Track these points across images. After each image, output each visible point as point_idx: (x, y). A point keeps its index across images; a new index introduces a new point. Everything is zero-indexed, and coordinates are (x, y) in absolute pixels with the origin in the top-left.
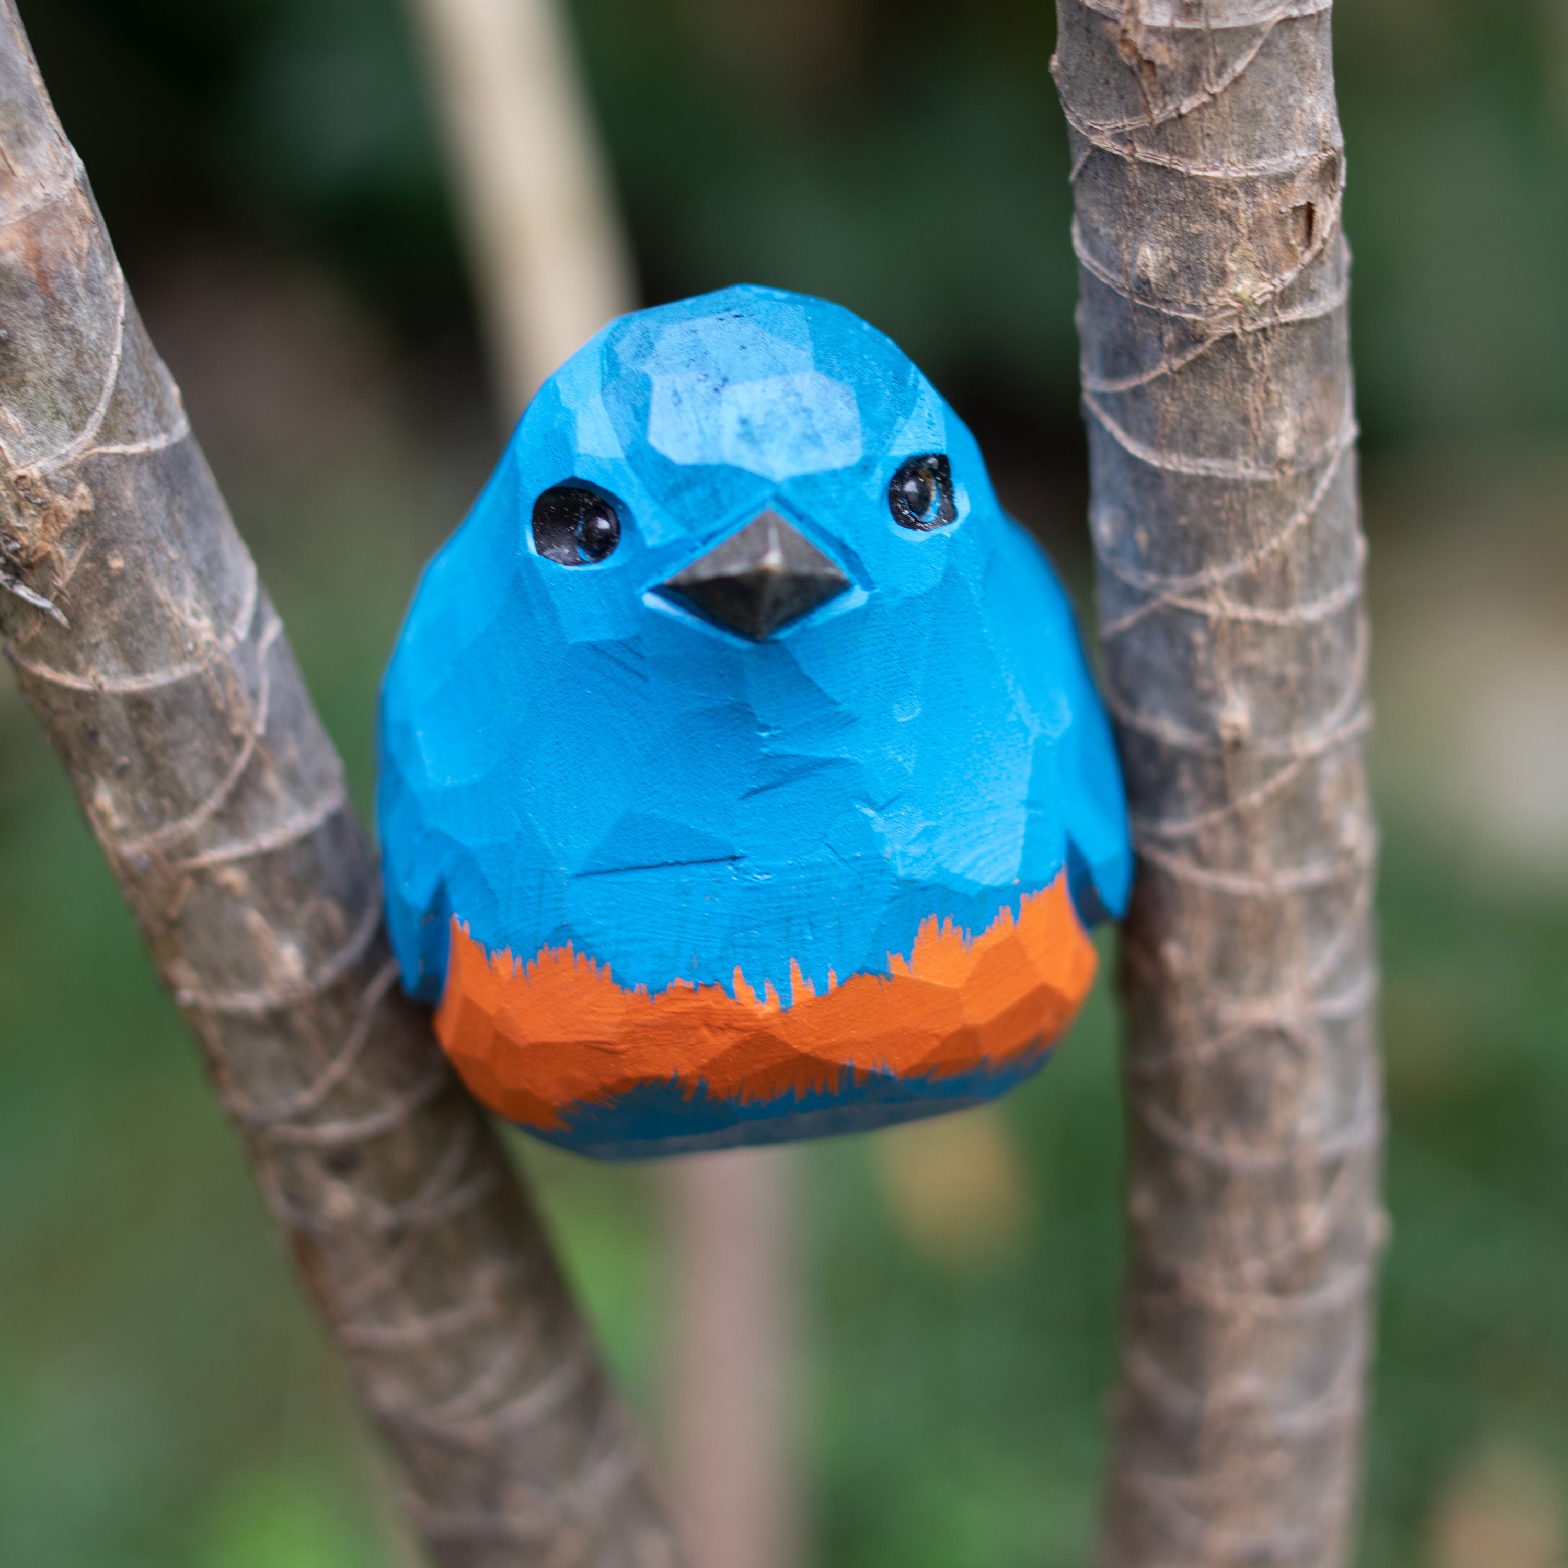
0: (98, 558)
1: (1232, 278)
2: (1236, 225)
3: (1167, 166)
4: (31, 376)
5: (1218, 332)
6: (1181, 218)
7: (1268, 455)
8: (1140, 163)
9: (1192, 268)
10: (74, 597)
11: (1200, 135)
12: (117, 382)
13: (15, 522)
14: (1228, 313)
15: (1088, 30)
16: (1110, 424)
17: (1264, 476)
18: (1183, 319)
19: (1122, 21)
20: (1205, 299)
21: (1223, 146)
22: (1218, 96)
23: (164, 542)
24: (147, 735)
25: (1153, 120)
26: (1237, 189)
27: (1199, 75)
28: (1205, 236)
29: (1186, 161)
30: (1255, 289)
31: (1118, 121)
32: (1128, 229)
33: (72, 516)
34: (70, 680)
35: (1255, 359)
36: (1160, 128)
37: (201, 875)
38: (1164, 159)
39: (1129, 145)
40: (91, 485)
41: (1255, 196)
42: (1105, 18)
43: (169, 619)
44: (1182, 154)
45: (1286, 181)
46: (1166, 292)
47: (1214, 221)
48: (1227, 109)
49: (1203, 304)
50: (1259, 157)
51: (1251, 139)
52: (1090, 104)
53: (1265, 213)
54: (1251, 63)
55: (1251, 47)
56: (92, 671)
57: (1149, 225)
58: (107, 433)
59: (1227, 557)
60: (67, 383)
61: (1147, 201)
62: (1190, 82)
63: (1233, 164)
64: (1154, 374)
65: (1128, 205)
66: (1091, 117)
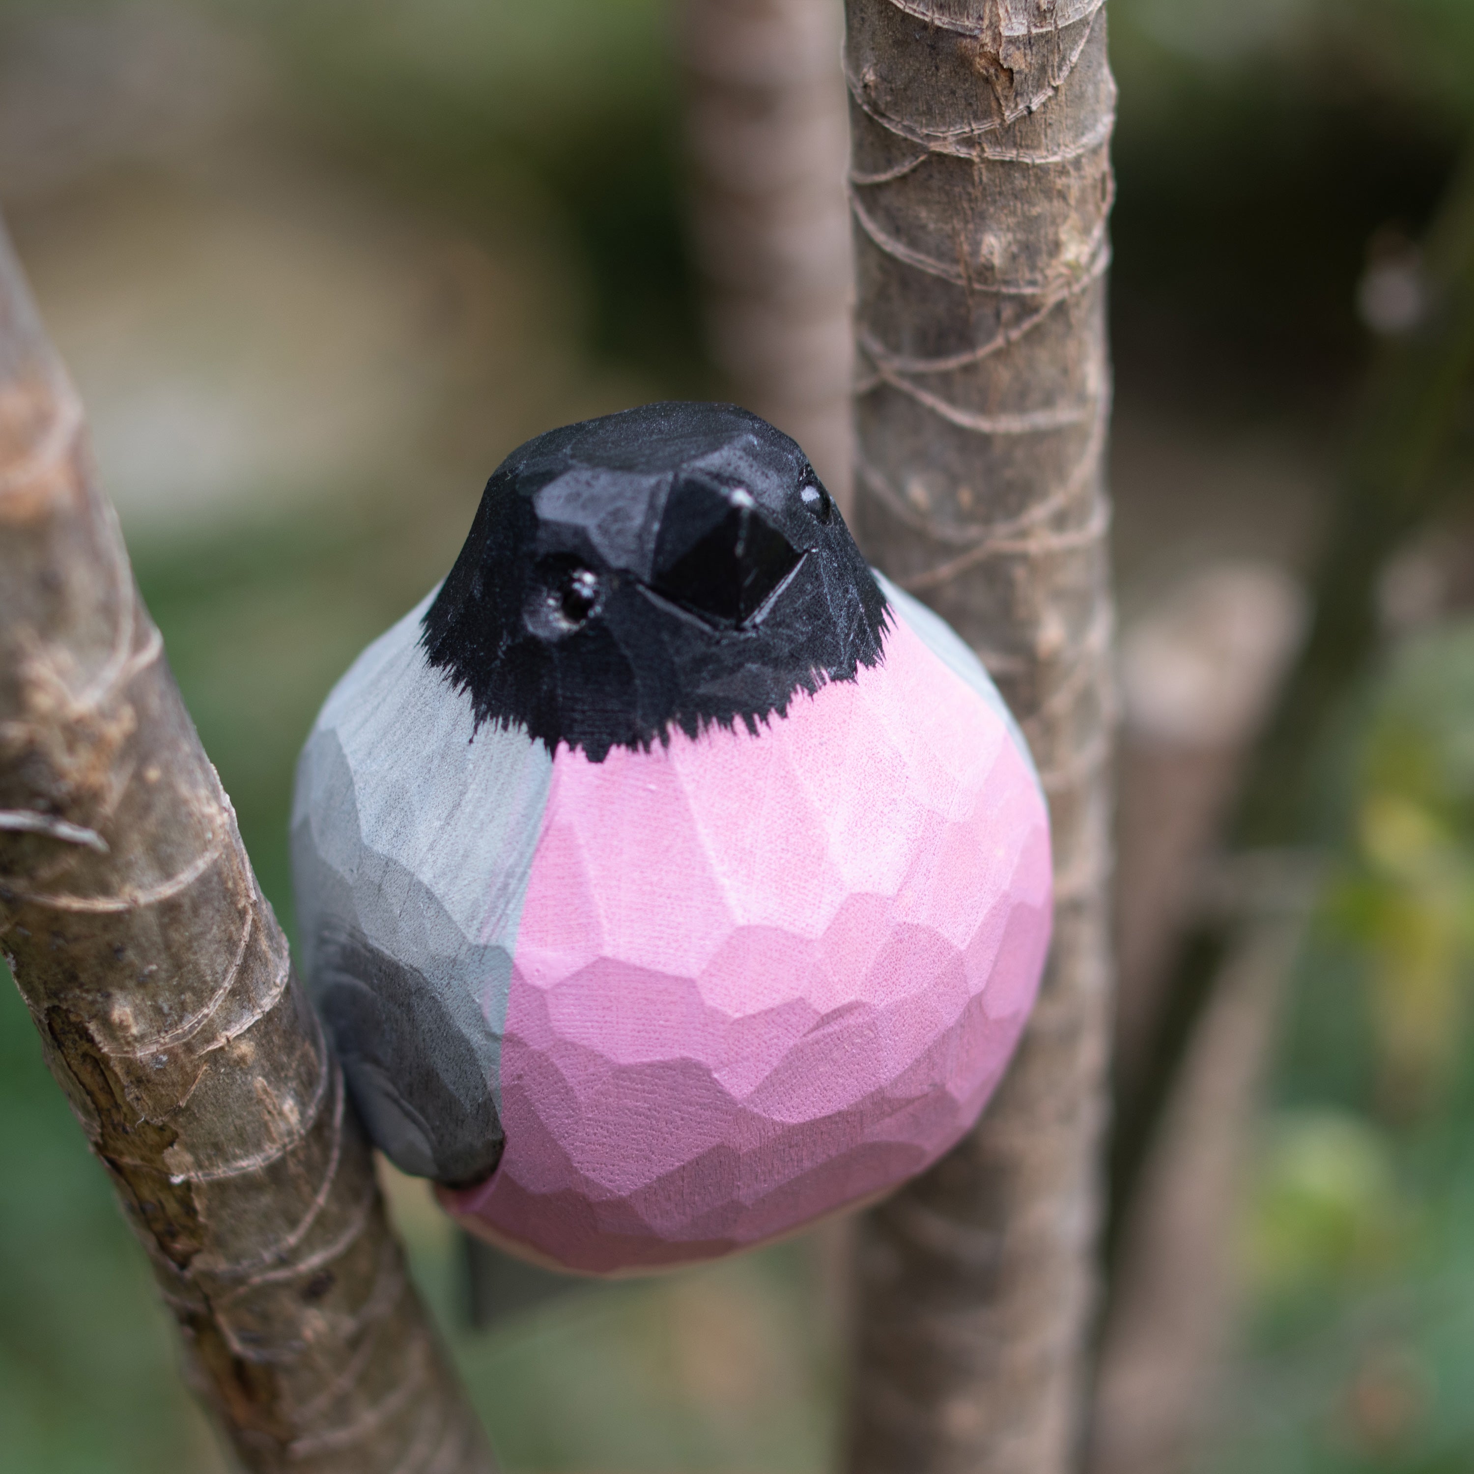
0: (139, 774)
1: (1063, 248)
2: (1067, 200)
3: (1015, 160)
5: (1052, 299)
6: (1023, 204)
7: (1081, 396)
8: (987, 162)
9: (1031, 247)
11: (1043, 126)
14: (1060, 281)
15: (933, 47)
16: (931, 400)
17: (1076, 416)
18: (1022, 295)
19: (981, 36)
20: (1042, 271)
21: (1060, 132)
22: (1059, 88)
23: (178, 739)
24: (175, 936)
25: (1003, 120)
26: (1069, 168)
27: (1046, 72)
28: (1043, 216)
29: (1031, 152)
30: (1079, 253)
31: (964, 126)
32: (967, 222)
33: (119, 741)
34: (103, 905)
35: (1075, 315)
36: (1009, 127)
37: (215, 1057)
38: (1011, 154)
39: (977, 147)
40: (133, 704)
41: (1081, 170)
43: (190, 814)
44: (1028, 147)
45: (1097, 150)
46: (1008, 274)
47: (1051, 201)
48: (1063, 98)
49: (1040, 277)
50: (1083, 134)
51: (1077, 119)
52: (929, 112)
53: (1085, 183)
54: (1082, 52)
55: (1082, 37)
56: (127, 889)
57: (992, 216)
61: (990, 195)
62: (1039, 80)
63: (1066, 146)
64: (989, 349)
65: (970, 201)
66: (927, 126)
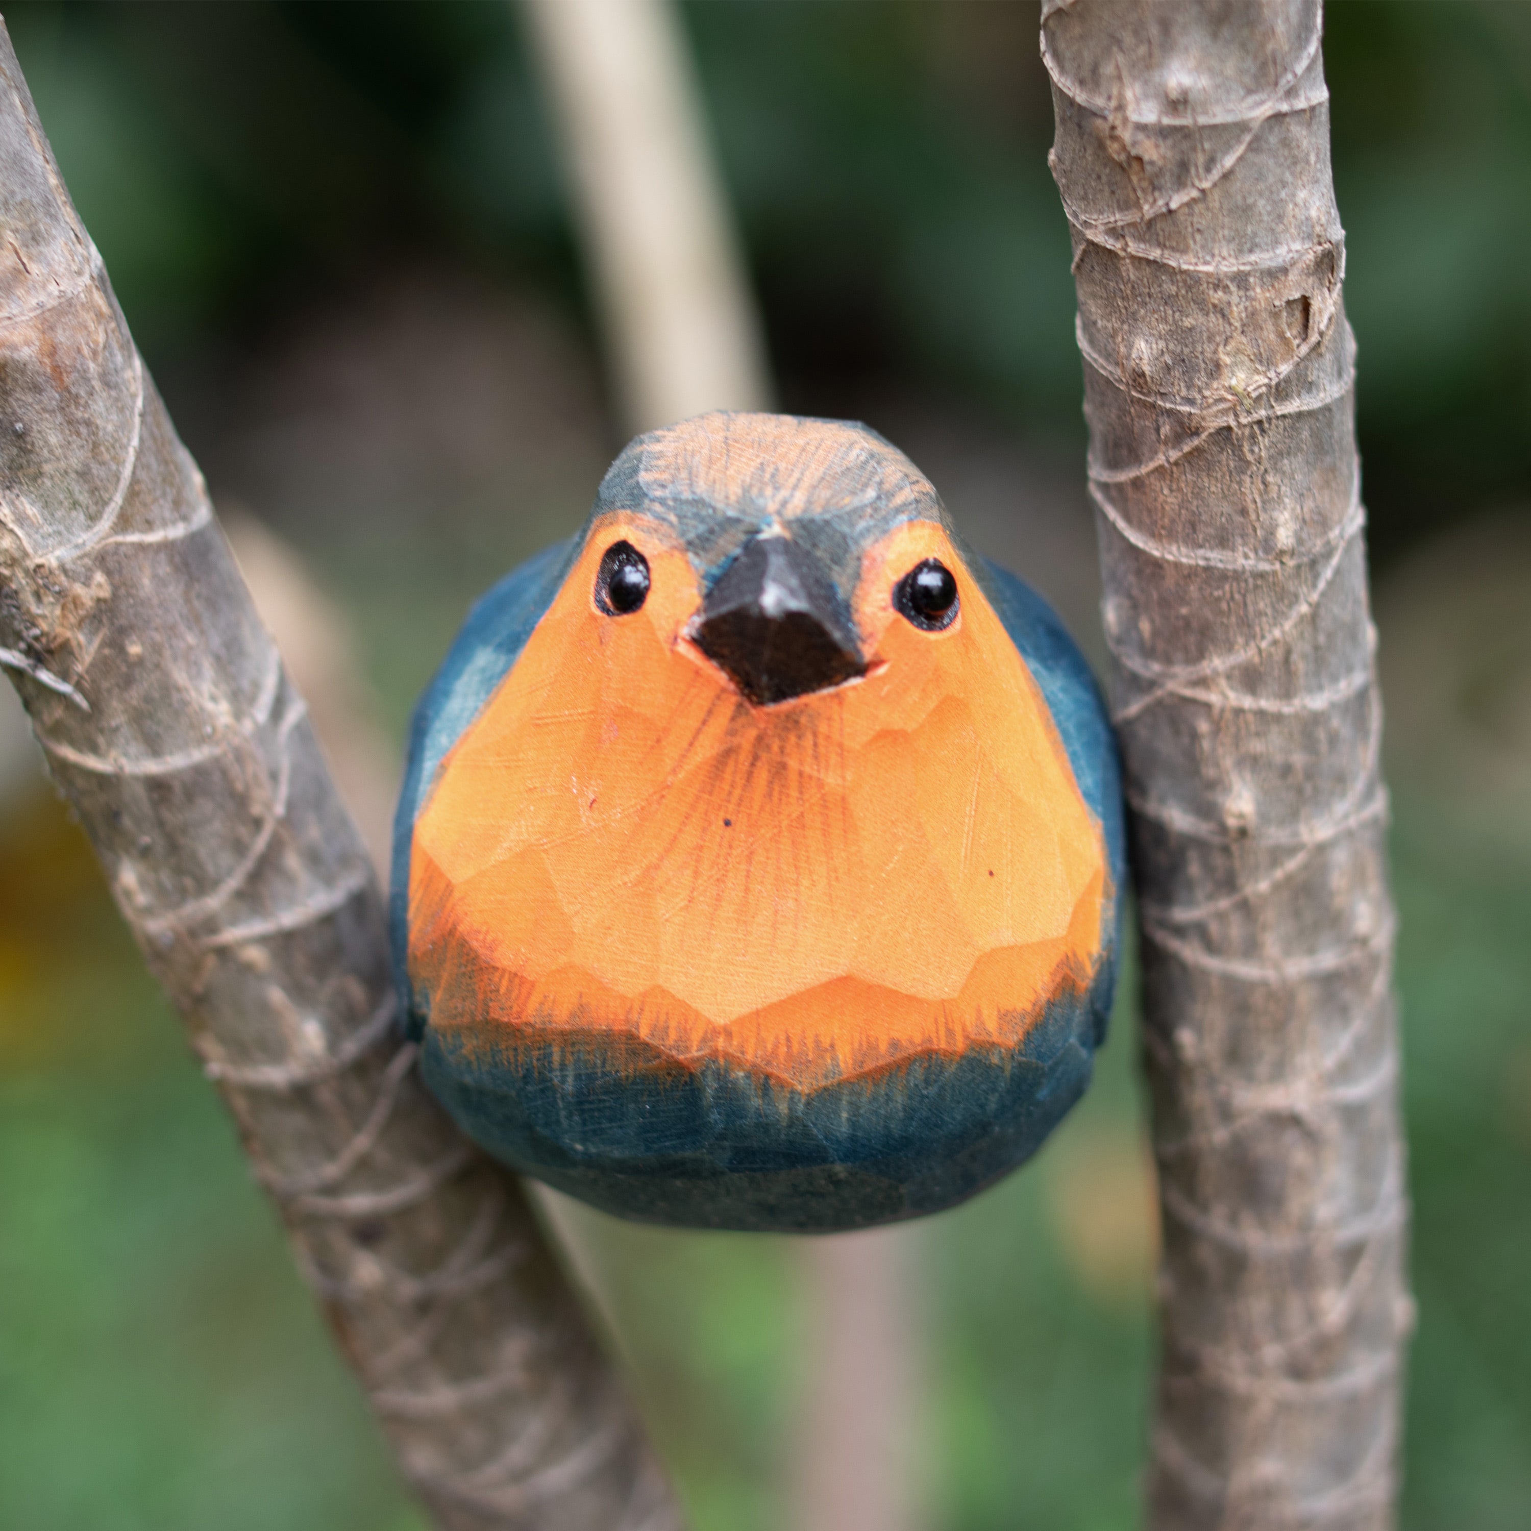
0: (116, 643)
1: (1226, 372)
2: (1228, 319)
3: (1159, 260)
4: (47, 468)
5: (1213, 424)
6: (1174, 312)
7: (1267, 546)
8: (1133, 258)
9: (1187, 362)
10: (93, 681)
11: (1190, 229)
12: (134, 473)
13: (35, 609)
14: (1222, 406)
15: (1079, 126)
16: (1112, 514)
17: (1264, 566)
18: (1179, 412)
19: (1111, 118)
20: (1200, 391)
21: (1214, 240)
22: (1208, 192)
23: (182, 628)
24: (167, 815)
25: (1143, 215)
26: (1229, 283)
27: (1188, 171)
28: (1198, 330)
29: (1178, 255)
30: (1251, 382)
31: (1110, 215)
32: (1123, 322)
33: (89, 603)
34: (92, 762)
35: (1252, 452)
36: (1150, 223)
37: (223, 952)
38: (1155, 254)
39: (1121, 238)
40: (109, 573)
41: (1247, 290)
42: (1094, 114)
43: (186, 703)
44: (1173, 249)
45: (1279, 275)
46: (1161, 385)
47: (1207, 314)
48: (1217, 204)
49: (1198, 397)
50: (1251, 251)
51: (1242, 233)
52: (1084, 198)
53: (1258, 307)
54: (1241, 159)
55: (1239, 142)
56: (113, 753)
57: (1143, 319)
58: (124, 522)
59: (1230, 647)
60: (84, 475)
61: (1140, 295)
62: (1179, 177)
63: (1224, 258)
64: (1152, 465)
65: (1123, 298)
66: (1085, 212)
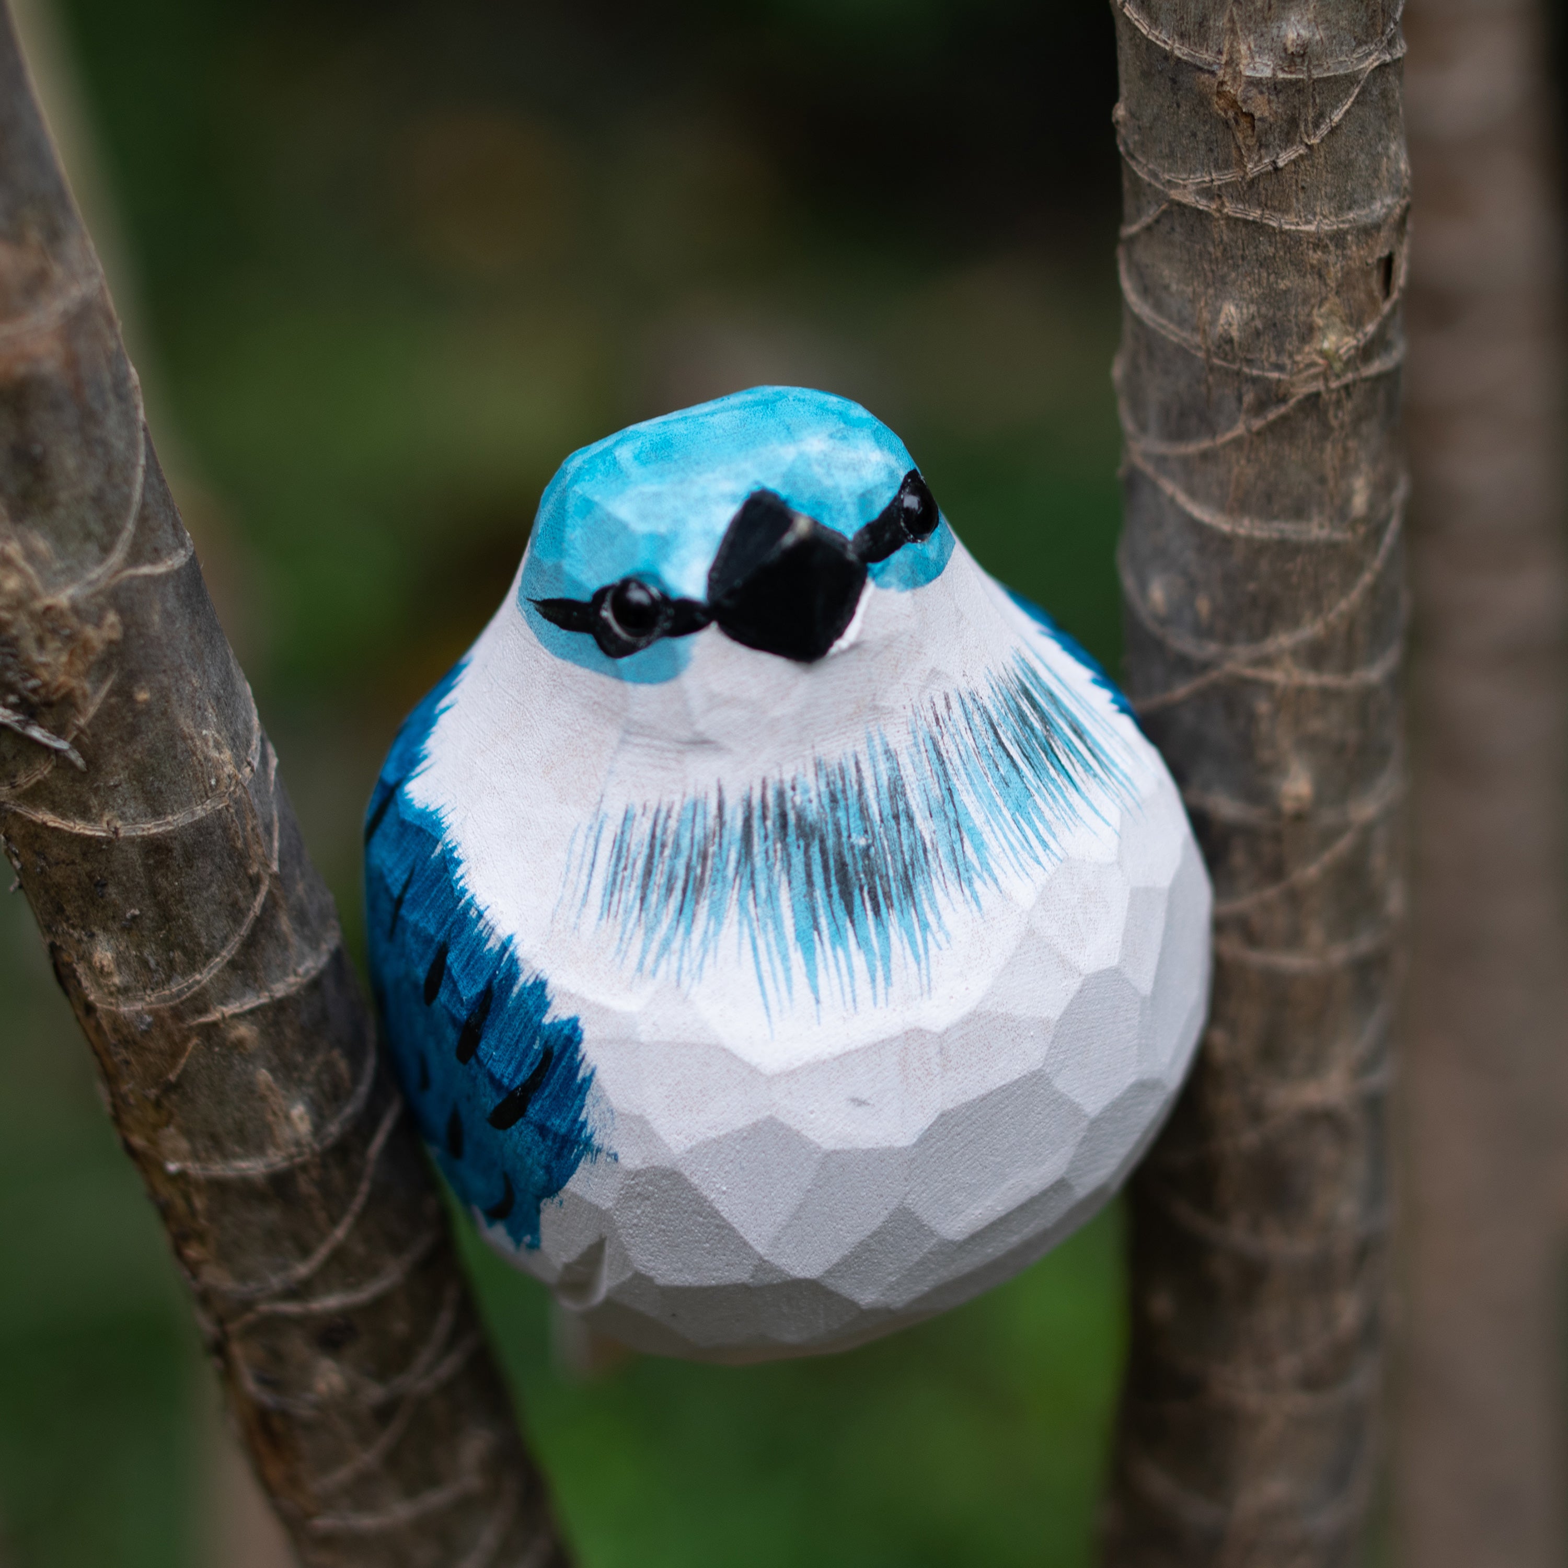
0: (123, 692)
1: (1318, 334)
2: (1325, 280)
3: (1258, 220)
4: (63, 496)
5: (1302, 391)
6: (1269, 274)
7: (1342, 513)
8: (1228, 218)
9: (1278, 325)
10: (94, 735)
11: (1294, 188)
12: (143, 495)
13: (39, 658)
14: (1313, 371)
15: (1174, 81)
16: (1169, 487)
17: (1338, 536)
18: (1267, 379)
19: (1220, 73)
20: (1291, 356)
21: (1316, 199)
22: (1316, 147)
23: (188, 669)
24: (162, 882)
25: (1246, 173)
26: (1328, 242)
27: (1297, 126)
28: (1293, 292)
29: (1279, 215)
30: (1340, 344)
31: (1204, 174)
32: (1208, 286)
33: (99, 646)
34: (80, 827)
35: (1336, 417)
36: (1252, 183)
37: (211, 1032)
38: (1255, 214)
39: (1217, 199)
40: (121, 611)
41: (1344, 248)
42: (1200, 69)
43: (192, 754)
44: (1274, 209)
45: (1373, 231)
46: (1248, 351)
47: (1304, 276)
48: (1322, 160)
49: (1288, 362)
50: (1350, 208)
51: (1343, 190)
52: (1171, 155)
53: (1353, 265)
54: (1348, 112)
55: (1348, 96)
56: (107, 816)
57: (1234, 282)
58: (136, 553)
59: (1295, 622)
60: (98, 500)
61: (1232, 257)
62: (1288, 134)
63: (1325, 217)
64: (1229, 436)
65: (1211, 261)
66: (1170, 171)
